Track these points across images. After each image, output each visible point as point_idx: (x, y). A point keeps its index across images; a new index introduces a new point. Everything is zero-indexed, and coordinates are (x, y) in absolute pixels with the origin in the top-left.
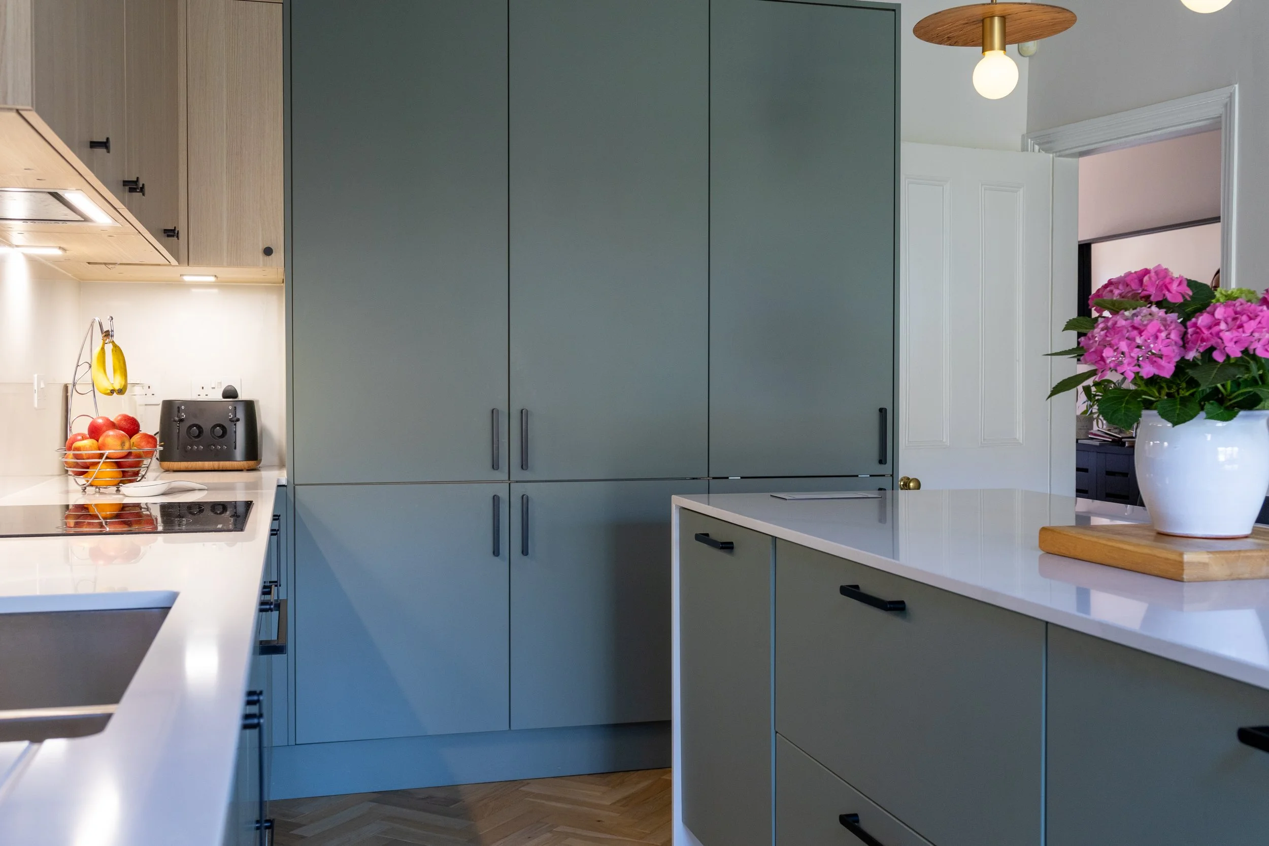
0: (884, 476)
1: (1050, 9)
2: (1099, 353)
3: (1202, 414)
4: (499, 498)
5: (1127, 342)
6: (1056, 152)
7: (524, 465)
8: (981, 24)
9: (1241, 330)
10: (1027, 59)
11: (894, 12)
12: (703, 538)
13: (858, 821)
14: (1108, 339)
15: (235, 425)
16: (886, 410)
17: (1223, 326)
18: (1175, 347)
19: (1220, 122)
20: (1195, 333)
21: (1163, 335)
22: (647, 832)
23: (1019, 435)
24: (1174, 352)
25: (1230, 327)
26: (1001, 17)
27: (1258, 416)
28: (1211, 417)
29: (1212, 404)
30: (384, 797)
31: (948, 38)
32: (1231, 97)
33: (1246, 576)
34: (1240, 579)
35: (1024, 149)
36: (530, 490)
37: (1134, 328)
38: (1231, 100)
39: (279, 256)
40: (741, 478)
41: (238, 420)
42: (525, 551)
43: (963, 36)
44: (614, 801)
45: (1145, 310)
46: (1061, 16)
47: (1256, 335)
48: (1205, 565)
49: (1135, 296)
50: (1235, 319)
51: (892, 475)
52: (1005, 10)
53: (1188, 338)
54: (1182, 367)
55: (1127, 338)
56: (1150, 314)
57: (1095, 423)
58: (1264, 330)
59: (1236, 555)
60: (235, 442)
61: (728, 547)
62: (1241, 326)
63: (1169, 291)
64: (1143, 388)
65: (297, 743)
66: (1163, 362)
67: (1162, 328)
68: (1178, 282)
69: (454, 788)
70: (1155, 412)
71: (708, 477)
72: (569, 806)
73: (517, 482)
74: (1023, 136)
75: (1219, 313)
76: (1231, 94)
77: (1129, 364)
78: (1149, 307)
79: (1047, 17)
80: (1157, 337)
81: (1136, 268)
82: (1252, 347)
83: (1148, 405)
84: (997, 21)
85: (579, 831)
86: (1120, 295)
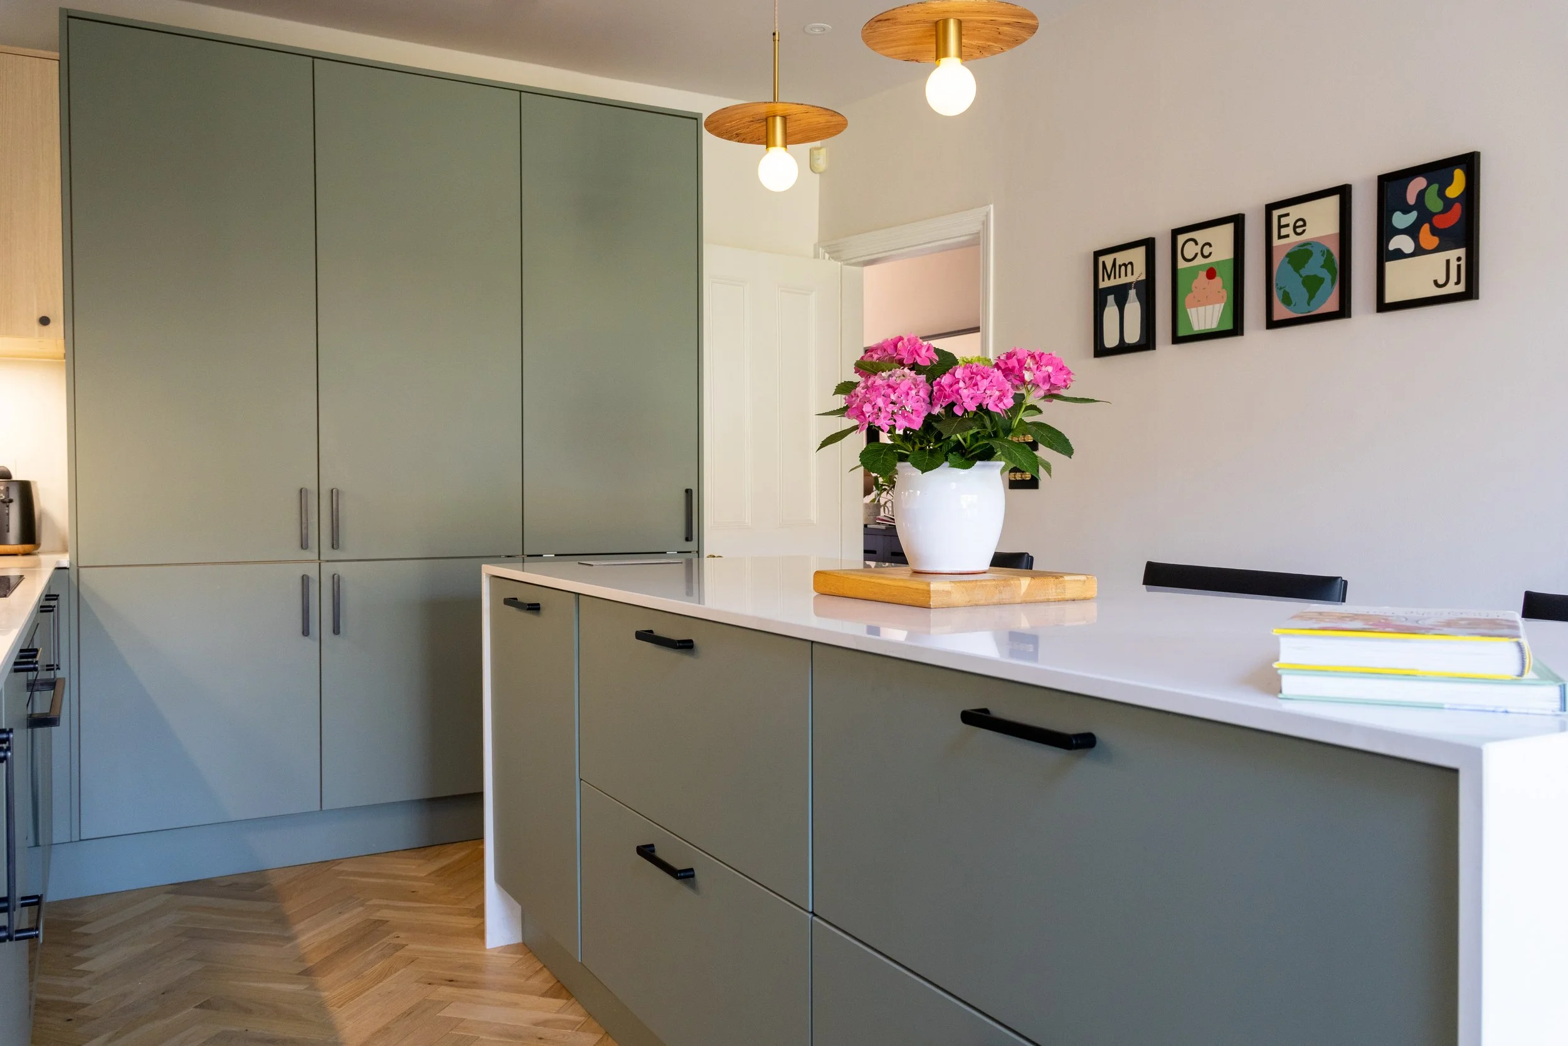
0: (690, 552)
1: (824, 112)
2: (859, 408)
3: (946, 464)
4: (308, 577)
5: (883, 399)
6: (843, 261)
7: (335, 545)
8: (765, 123)
9: (976, 387)
10: (818, 176)
11: (696, 121)
12: (511, 602)
13: (654, 851)
14: (867, 396)
15: (8, 506)
16: (691, 490)
17: (961, 384)
18: (923, 404)
19: (979, 237)
20: (939, 390)
21: (913, 392)
22: (461, 897)
23: (814, 516)
24: (922, 407)
25: (967, 385)
26: (783, 117)
27: (993, 466)
28: (953, 466)
29: (955, 455)
30: (181, 888)
31: (736, 134)
32: (987, 215)
33: (982, 602)
34: (977, 605)
35: (816, 256)
36: (340, 569)
37: (889, 386)
38: (987, 218)
39: (57, 327)
40: (556, 555)
41: (11, 501)
42: (336, 630)
43: (749, 134)
44: (429, 872)
45: (899, 372)
46: (835, 119)
47: (988, 392)
48: (948, 593)
49: (892, 359)
50: (971, 378)
51: (698, 552)
52: (786, 110)
53: (934, 396)
54: (930, 422)
55: (883, 395)
56: (904, 376)
57: (882, 509)
58: (994, 388)
59: (974, 584)
60: (8, 525)
61: (534, 608)
62: (976, 384)
63: (919, 355)
64: (899, 442)
65: (82, 838)
66: (914, 417)
67: (913, 386)
68: (926, 348)
69: (262, 873)
70: (909, 463)
71: (523, 555)
72: (383, 881)
73: (328, 561)
74: (815, 245)
75: (959, 374)
76: (987, 212)
77: (885, 418)
78: (903, 369)
79: (823, 119)
80: (908, 394)
81: (890, 335)
82: (985, 403)
83: (903, 458)
84: (779, 120)
85: (391, 903)
86: (878, 359)
